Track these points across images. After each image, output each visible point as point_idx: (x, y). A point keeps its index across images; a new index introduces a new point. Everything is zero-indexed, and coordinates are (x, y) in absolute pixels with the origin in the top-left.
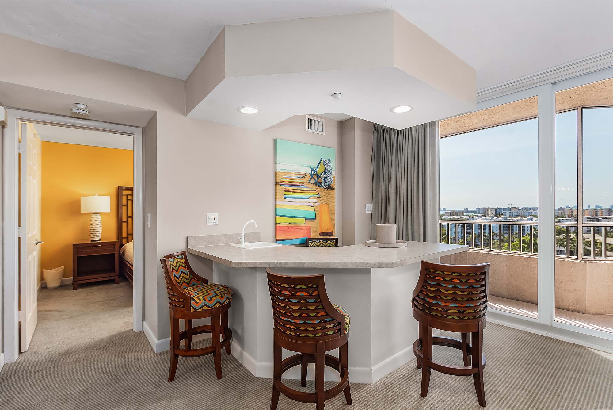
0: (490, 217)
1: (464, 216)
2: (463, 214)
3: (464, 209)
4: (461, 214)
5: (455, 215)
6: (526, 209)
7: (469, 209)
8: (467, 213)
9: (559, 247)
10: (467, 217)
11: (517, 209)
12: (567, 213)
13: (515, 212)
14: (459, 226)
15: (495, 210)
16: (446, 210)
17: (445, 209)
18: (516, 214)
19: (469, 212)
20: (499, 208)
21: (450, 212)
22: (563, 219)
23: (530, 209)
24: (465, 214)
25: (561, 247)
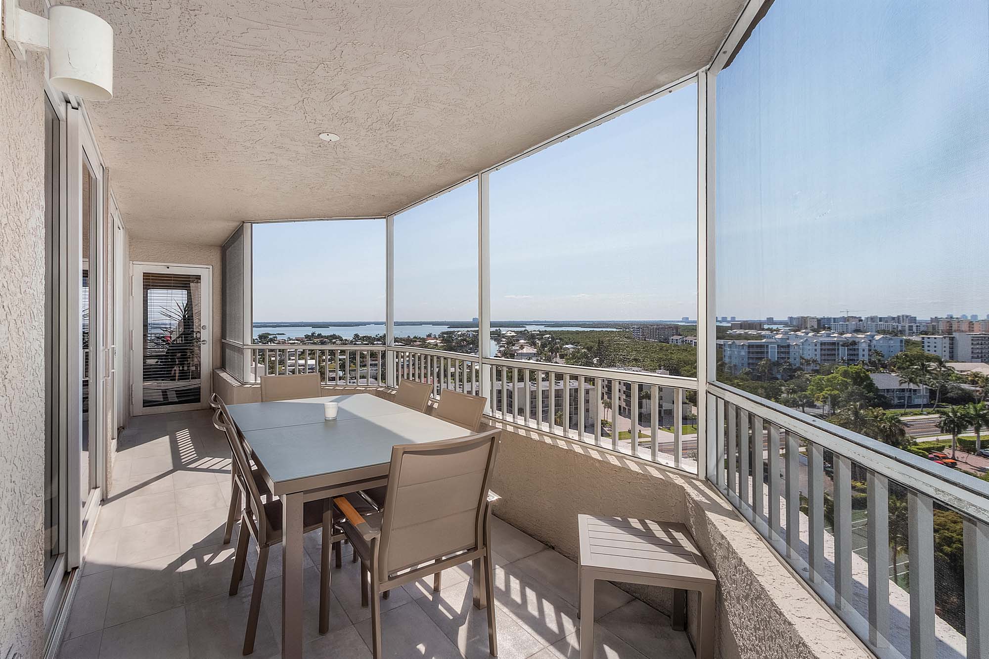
0: (803, 332)
1: (763, 329)
2: (762, 328)
3: (766, 319)
4: (758, 327)
5: (749, 329)
6: (872, 319)
7: (774, 319)
8: (769, 326)
9: (909, 384)
10: (768, 333)
11: (856, 319)
12: (942, 327)
13: (853, 324)
14: (745, 347)
15: (818, 320)
16: (736, 320)
17: (734, 318)
18: (854, 328)
19: (775, 323)
20: (826, 317)
21: (740, 323)
22: (929, 338)
23: (881, 319)
24: (766, 327)
25: (911, 384)
